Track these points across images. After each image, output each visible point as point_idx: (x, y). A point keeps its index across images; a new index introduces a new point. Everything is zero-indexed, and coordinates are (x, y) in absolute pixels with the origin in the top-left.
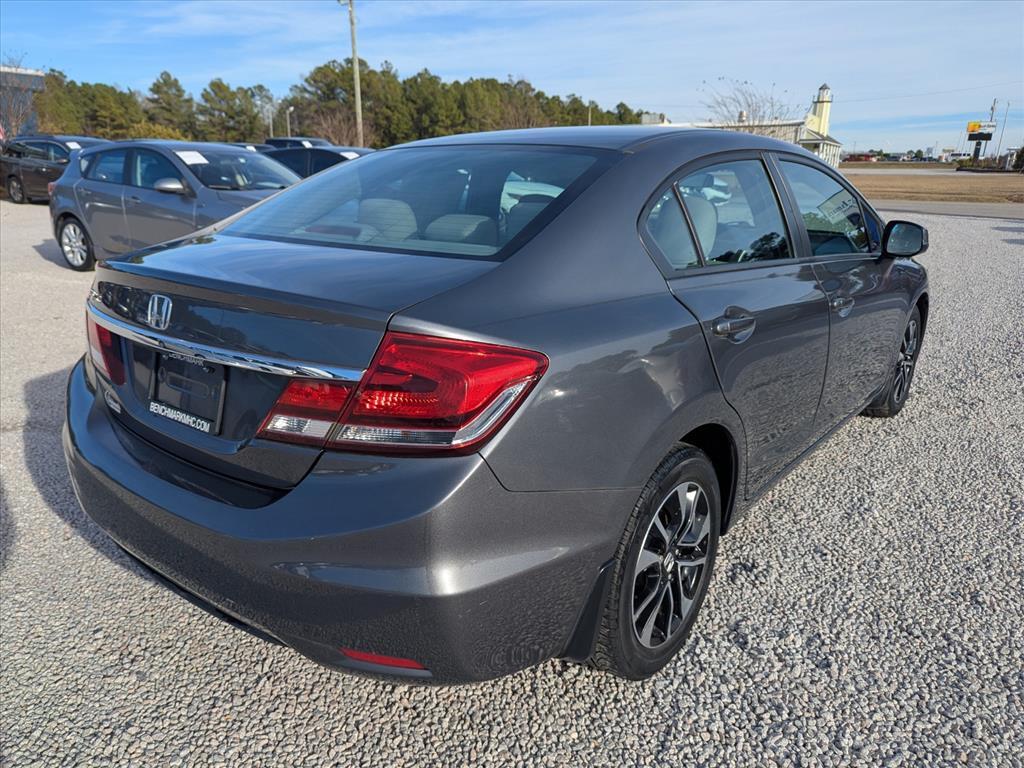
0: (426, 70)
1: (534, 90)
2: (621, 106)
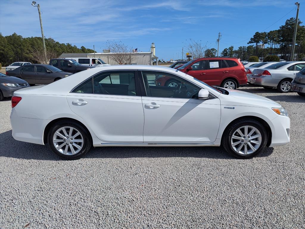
0: (15, 33)
1: (55, 41)
2: (82, 47)
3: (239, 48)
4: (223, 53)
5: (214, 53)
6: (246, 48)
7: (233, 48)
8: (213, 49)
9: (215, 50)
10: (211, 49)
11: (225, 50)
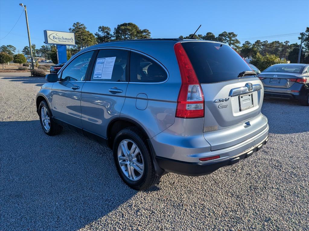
3: (42, 47)
4: (23, 51)
5: (12, 50)
6: (50, 48)
7: (35, 46)
8: (10, 46)
9: (13, 47)
10: (8, 46)
11: (25, 48)
